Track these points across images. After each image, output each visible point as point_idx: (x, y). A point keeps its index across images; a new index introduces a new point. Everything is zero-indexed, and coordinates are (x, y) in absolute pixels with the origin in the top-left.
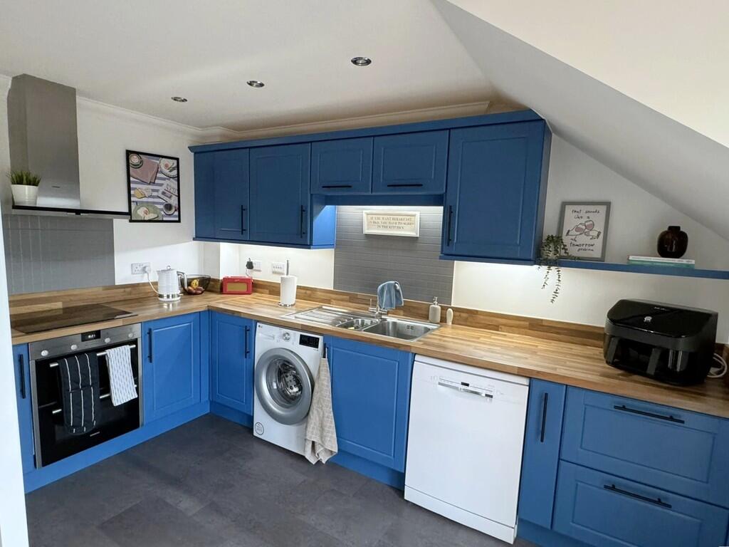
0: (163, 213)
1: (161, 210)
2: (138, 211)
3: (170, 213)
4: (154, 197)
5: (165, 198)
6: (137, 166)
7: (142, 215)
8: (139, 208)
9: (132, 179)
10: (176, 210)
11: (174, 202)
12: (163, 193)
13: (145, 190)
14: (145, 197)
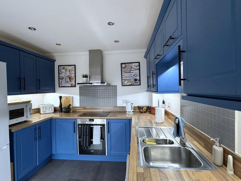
0: (134, 82)
1: (133, 81)
2: (125, 82)
3: (136, 82)
4: (130, 77)
5: (134, 77)
6: (124, 68)
7: (126, 84)
8: (125, 81)
9: (122, 72)
10: (139, 81)
11: (138, 78)
12: (134, 75)
13: (127, 75)
14: (127, 77)
